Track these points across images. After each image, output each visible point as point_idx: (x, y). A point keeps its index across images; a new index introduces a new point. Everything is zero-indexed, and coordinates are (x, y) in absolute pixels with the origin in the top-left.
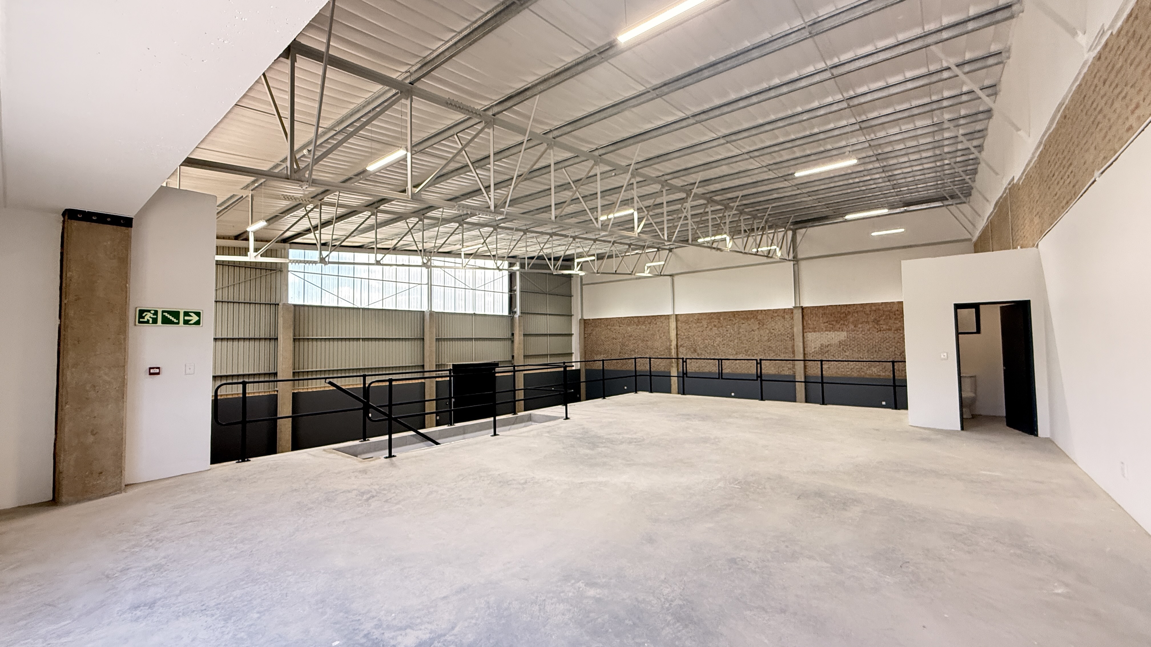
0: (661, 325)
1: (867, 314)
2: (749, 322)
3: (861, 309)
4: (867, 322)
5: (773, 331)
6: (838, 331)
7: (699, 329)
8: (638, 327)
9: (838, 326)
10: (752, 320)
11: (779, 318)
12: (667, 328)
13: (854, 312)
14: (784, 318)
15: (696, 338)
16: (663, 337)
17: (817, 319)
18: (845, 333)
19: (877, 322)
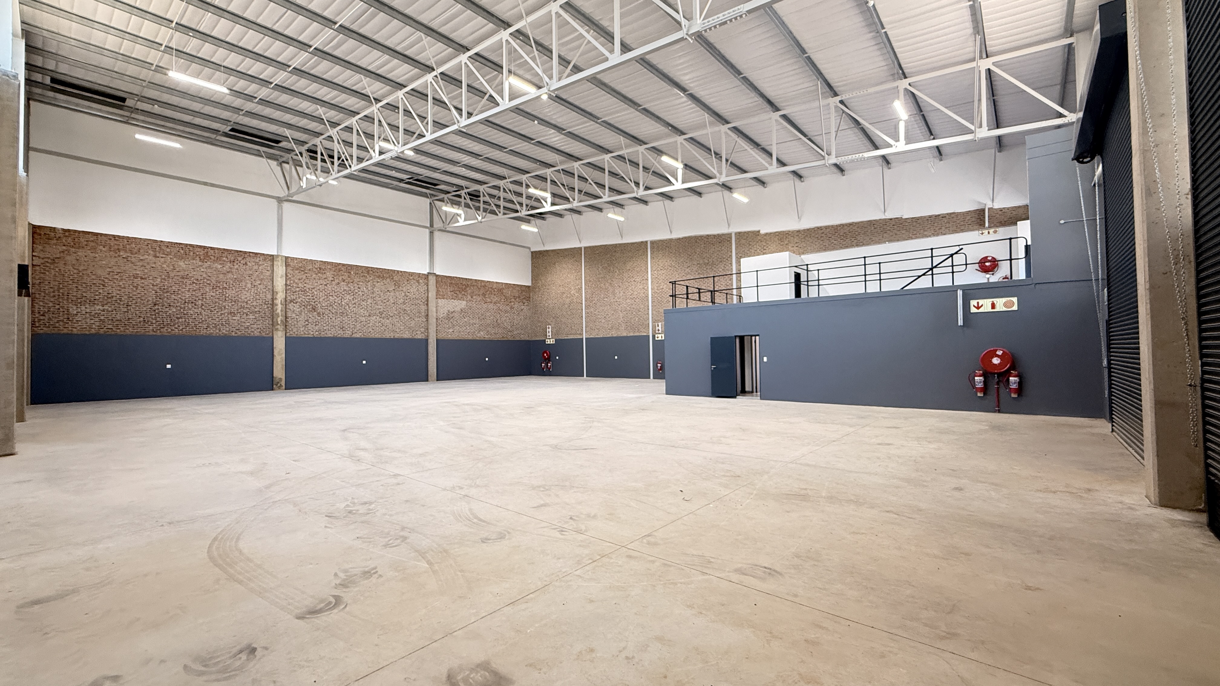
0: (256, 267)
1: (479, 289)
2: (384, 281)
3: (476, 284)
4: (479, 295)
5: (408, 294)
6: (460, 300)
7: (321, 282)
8: (206, 265)
9: (460, 296)
10: (388, 280)
11: (415, 281)
12: (268, 273)
13: (471, 285)
14: (418, 282)
15: (315, 293)
16: (259, 286)
17: (446, 287)
18: (465, 302)
19: (484, 295)
